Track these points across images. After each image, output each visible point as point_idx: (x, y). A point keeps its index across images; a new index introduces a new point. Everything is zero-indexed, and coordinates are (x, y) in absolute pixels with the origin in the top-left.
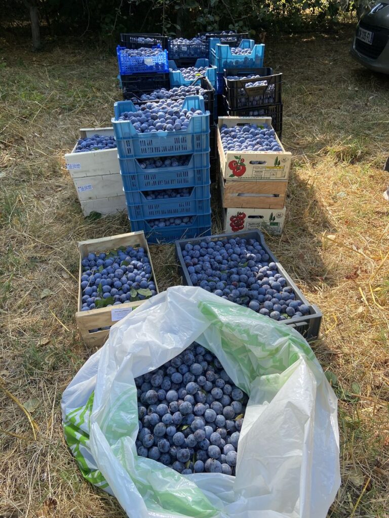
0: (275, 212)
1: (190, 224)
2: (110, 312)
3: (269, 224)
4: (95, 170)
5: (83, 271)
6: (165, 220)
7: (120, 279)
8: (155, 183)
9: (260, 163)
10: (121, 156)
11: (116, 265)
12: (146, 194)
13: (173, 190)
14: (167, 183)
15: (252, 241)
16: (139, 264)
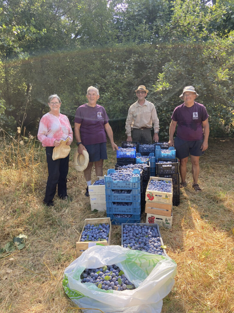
0: (168, 218)
1: (130, 218)
2: (88, 243)
3: (165, 223)
4: (98, 193)
5: (84, 230)
6: (121, 215)
7: (96, 235)
8: (117, 199)
9: (160, 196)
10: (106, 188)
11: (97, 230)
12: (114, 203)
13: (125, 203)
14: (122, 199)
15: (154, 228)
16: (105, 230)
